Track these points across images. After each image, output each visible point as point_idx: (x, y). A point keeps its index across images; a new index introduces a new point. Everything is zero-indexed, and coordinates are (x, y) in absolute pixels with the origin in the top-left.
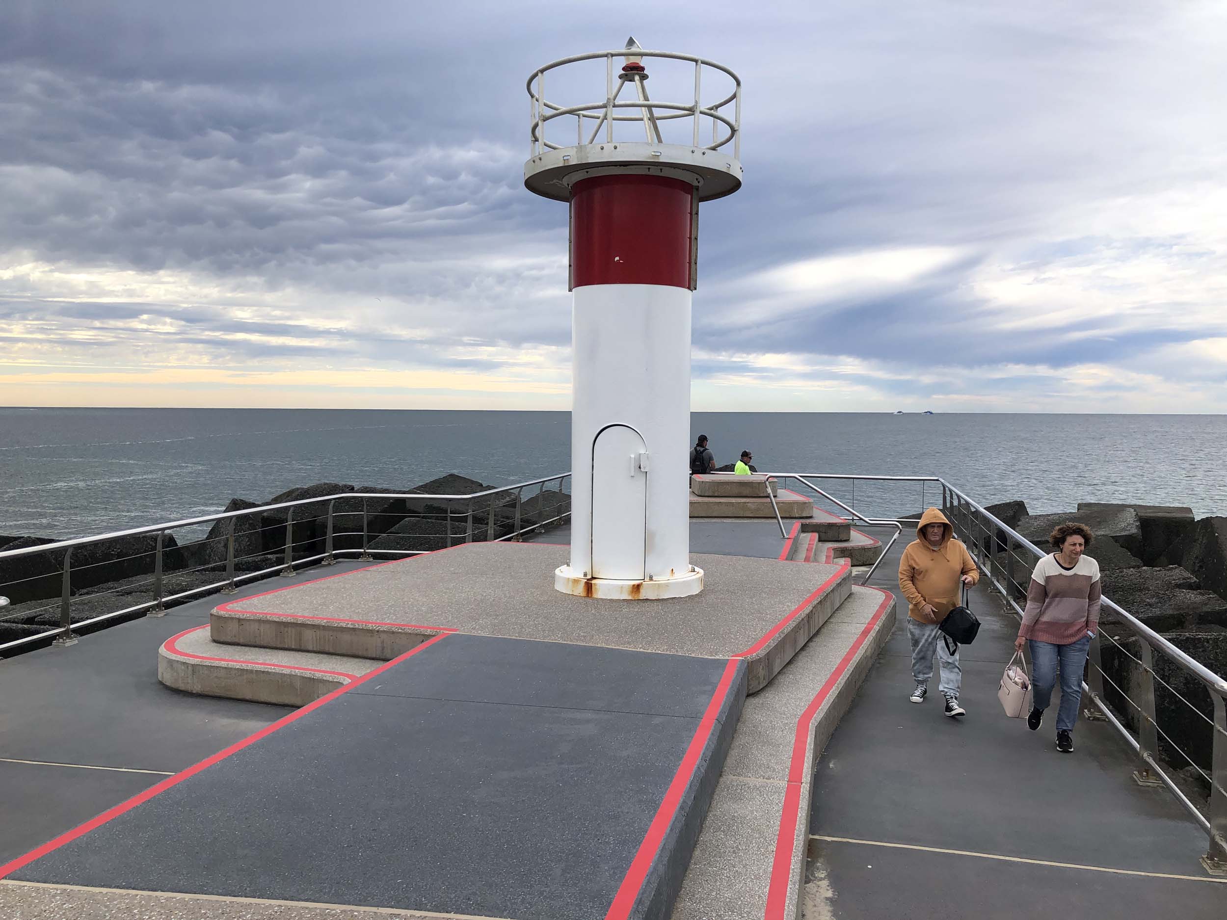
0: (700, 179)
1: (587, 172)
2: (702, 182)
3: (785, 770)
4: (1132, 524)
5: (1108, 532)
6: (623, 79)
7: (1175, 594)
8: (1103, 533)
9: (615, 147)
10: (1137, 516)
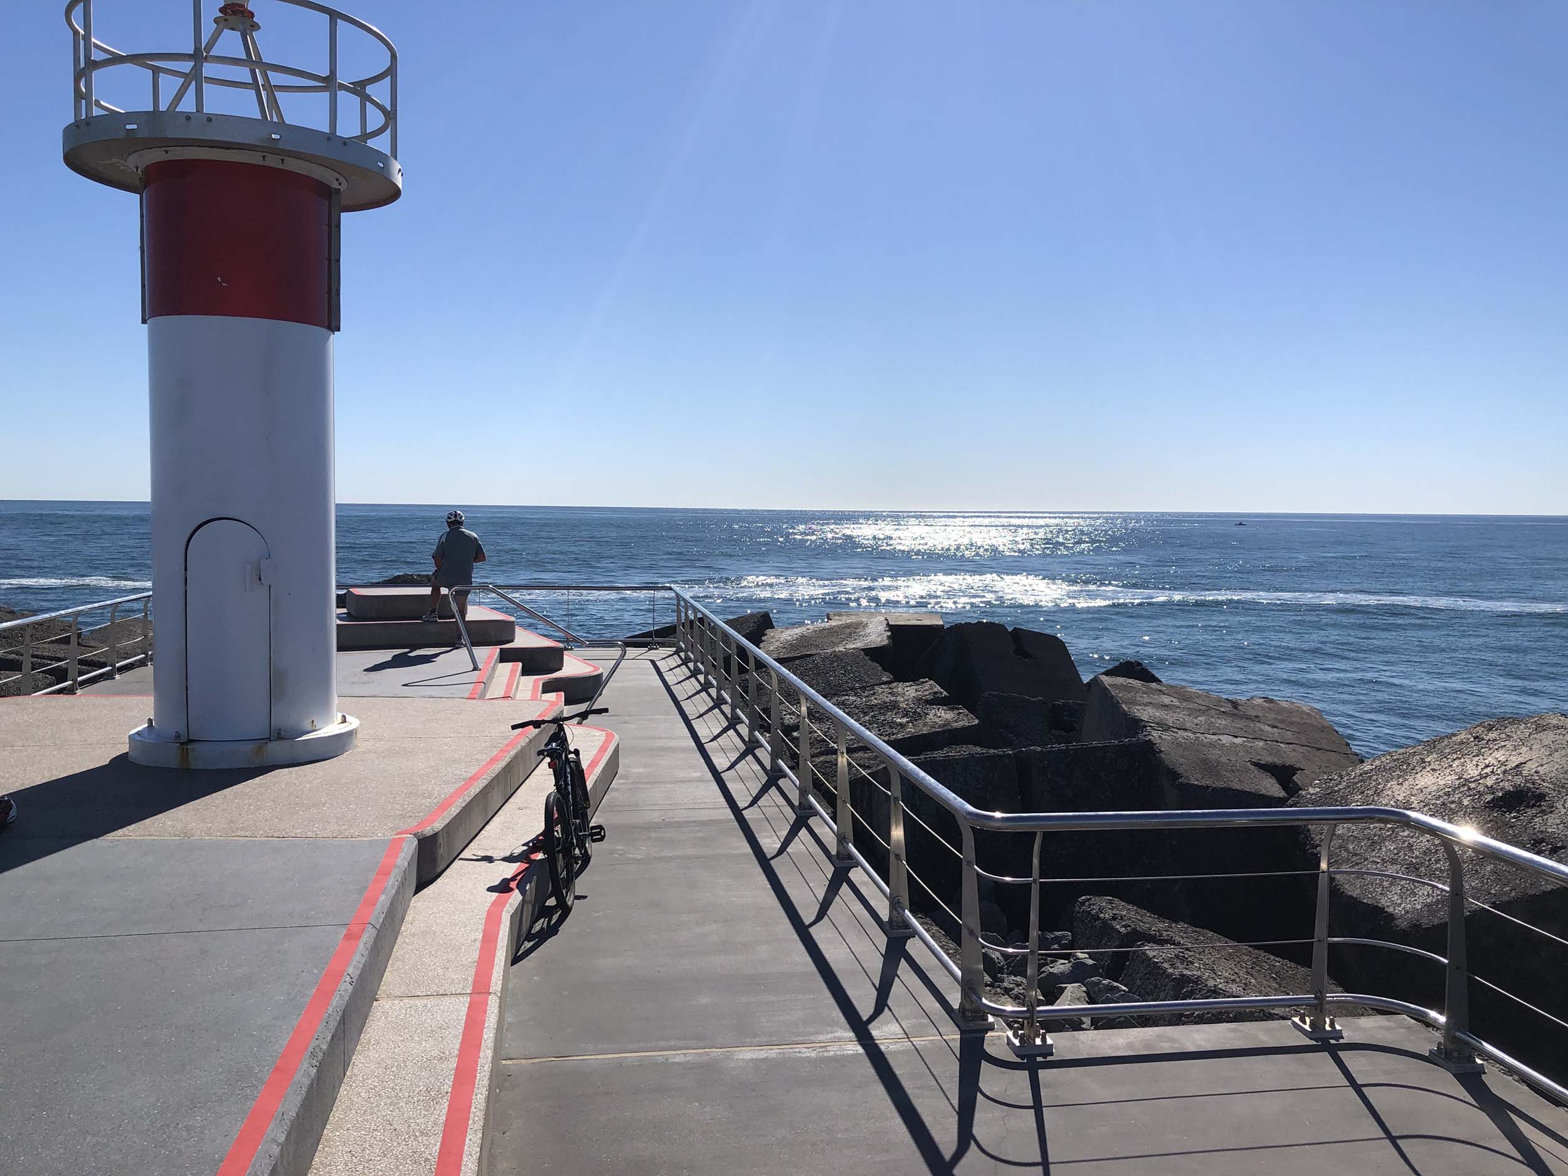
0: (342, 180)
1: (167, 152)
2: (345, 184)
3: (466, 980)
4: (883, 634)
5: (859, 645)
6: (221, 25)
7: (926, 711)
8: (853, 646)
9: (209, 120)
10: (888, 624)
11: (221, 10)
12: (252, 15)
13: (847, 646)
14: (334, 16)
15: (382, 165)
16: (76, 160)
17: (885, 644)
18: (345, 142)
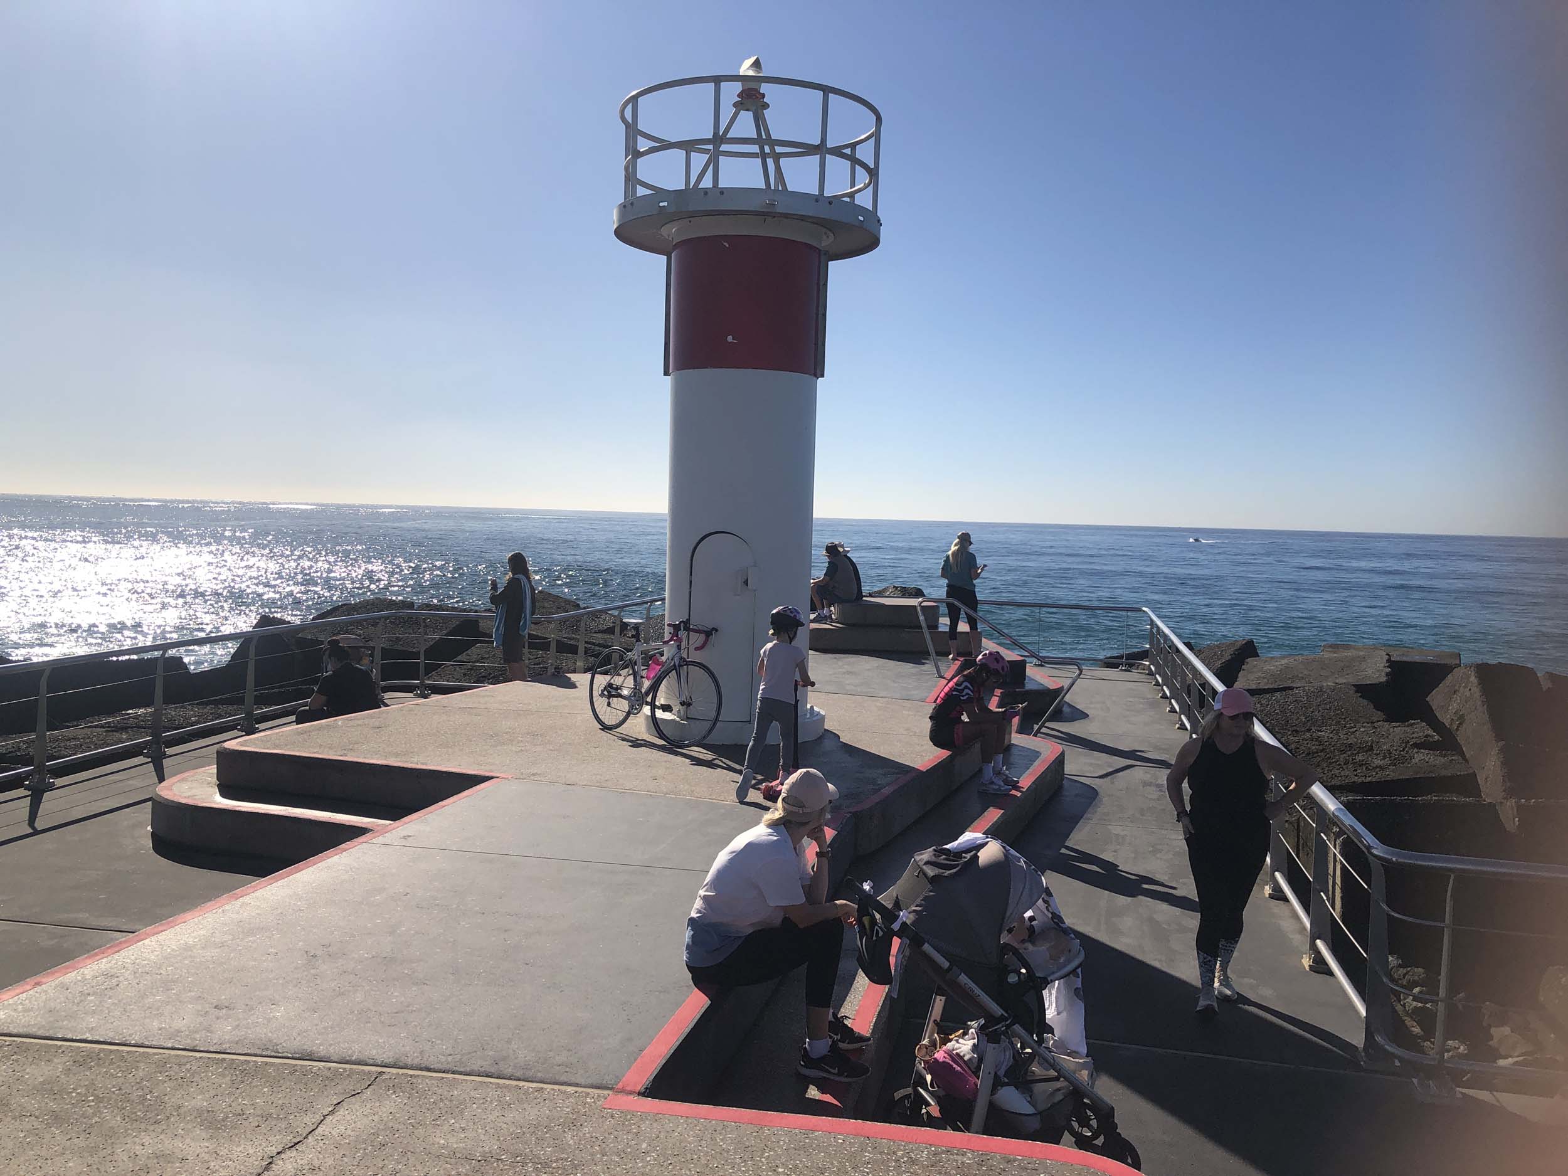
1: (690, 222)
2: (832, 238)
4: (1382, 670)
5: (1350, 680)
6: (739, 108)
7: (1412, 755)
8: (1344, 681)
9: (722, 193)
10: (1389, 660)
11: (738, 96)
12: (763, 95)
13: (1337, 681)
14: (826, 90)
15: (861, 218)
16: (623, 234)
17: (1381, 680)
18: (833, 201)
